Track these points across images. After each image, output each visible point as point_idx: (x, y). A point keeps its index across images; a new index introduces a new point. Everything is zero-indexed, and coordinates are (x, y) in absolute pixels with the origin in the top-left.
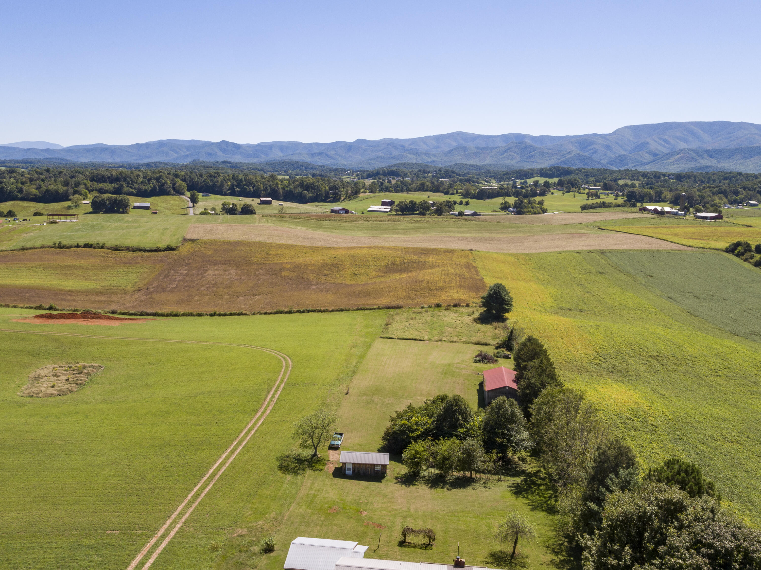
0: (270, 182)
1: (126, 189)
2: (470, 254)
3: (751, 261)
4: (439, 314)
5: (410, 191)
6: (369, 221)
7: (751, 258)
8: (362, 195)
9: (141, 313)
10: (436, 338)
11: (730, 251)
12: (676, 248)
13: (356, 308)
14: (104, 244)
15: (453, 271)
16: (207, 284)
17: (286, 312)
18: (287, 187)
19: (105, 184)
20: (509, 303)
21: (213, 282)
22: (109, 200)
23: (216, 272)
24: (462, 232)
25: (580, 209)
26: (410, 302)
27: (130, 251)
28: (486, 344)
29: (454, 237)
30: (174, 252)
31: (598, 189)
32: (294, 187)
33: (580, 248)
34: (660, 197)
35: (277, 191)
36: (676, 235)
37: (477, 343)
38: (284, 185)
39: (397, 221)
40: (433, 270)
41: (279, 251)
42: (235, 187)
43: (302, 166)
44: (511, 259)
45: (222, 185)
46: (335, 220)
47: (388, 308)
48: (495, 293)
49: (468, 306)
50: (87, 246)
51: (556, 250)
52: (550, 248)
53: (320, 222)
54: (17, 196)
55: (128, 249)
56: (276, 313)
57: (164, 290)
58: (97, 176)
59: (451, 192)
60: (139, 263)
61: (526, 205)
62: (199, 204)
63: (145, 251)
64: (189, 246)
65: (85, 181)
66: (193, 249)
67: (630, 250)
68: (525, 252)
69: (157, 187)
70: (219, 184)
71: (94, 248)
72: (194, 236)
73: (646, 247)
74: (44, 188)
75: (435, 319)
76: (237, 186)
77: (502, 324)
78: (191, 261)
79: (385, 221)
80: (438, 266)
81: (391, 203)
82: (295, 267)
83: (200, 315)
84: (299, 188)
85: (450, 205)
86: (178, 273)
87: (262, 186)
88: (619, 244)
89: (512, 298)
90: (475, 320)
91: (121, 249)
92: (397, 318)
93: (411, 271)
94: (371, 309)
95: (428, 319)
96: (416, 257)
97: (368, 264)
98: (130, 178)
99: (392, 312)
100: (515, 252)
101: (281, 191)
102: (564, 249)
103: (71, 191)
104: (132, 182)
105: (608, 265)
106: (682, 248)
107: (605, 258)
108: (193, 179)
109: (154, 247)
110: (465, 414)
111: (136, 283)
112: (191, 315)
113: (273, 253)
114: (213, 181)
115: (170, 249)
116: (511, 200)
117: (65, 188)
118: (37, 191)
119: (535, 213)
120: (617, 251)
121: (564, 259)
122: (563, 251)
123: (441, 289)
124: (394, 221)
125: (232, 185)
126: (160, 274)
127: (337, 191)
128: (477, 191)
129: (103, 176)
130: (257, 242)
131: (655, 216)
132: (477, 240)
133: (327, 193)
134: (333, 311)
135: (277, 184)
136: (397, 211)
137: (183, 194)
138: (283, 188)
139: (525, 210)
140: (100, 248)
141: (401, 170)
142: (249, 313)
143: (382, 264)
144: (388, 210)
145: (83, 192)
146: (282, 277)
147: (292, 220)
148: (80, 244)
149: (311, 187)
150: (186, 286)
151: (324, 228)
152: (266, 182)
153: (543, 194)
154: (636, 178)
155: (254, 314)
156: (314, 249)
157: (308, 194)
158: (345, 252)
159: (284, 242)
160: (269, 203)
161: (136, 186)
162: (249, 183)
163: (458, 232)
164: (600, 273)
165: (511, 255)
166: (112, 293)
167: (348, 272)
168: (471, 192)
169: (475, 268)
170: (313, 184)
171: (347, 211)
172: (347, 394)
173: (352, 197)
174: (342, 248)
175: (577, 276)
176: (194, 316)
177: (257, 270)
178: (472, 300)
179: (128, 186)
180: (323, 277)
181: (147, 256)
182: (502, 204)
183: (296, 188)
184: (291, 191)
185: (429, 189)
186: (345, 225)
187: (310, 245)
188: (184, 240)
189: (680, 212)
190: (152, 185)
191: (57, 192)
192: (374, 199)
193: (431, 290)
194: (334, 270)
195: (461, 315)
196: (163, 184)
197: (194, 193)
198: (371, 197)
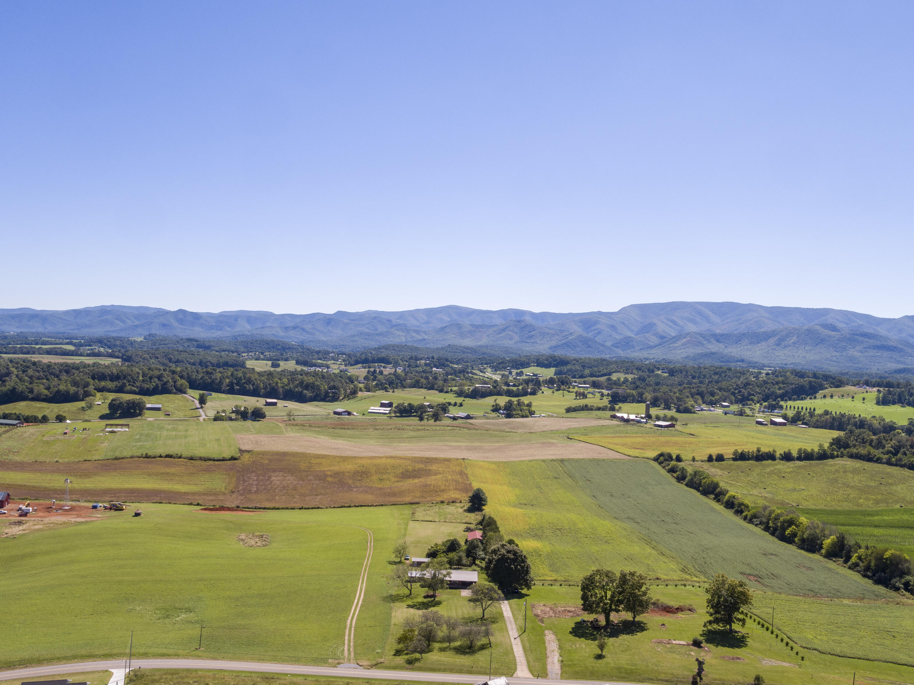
0: (269, 380)
1: (128, 388)
2: (463, 463)
3: (667, 468)
4: (443, 507)
5: (405, 387)
8: (360, 394)
10: (443, 521)
11: (656, 459)
12: (619, 457)
13: (390, 504)
14: (181, 455)
15: (450, 477)
16: (278, 487)
18: (286, 385)
20: (485, 500)
21: (281, 486)
23: (278, 478)
24: (456, 441)
25: (565, 411)
26: (424, 500)
28: (471, 524)
29: (451, 446)
30: (237, 461)
31: (587, 387)
32: (294, 387)
33: (546, 457)
34: (642, 398)
35: (276, 390)
37: (466, 523)
38: (283, 383)
40: (437, 477)
41: (318, 461)
42: (235, 385)
43: (279, 345)
44: (493, 466)
45: (221, 383)
46: (348, 429)
47: (412, 504)
48: (477, 494)
49: (461, 502)
50: (168, 456)
51: (529, 458)
52: (525, 457)
53: (337, 431)
54: (28, 396)
55: (201, 459)
56: (341, 507)
57: (251, 492)
60: (215, 470)
61: (515, 407)
62: (208, 405)
63: (214, 460)
64: (247, 457)
66: (251, 459)
67: (583, 459)
68: (505, 460)
69: (159, 385)
70: (217, 381)
71: (174, 458)
72: (247, 448)
73: (596, 456)
75: (441, 510)
76: (237, 384)
77: (480, 513)
78: (255, 469)
80: (440, 473)
81: (390, 405)
82: (335, 474)
83: (293, 509)
84: (299, 387)
85: (444, 408)
86: (250, 478)
87: (262, 385)
88: (577, 454)
89: (487, 497)
90: (465, 511)
92: (418, 510)
93: (420, 477)
94: (400, 504)
95: (437, 510)
96: (423, 466)
97: (389, 471)
99: (414, 506)
100: (497, 460)
101: (281, 390)
102: (535, 458)
105: (563, 472)
106: (623, 457)
107: (563, 466)
109: (220, 457)
110: (459, 545)
111: (226, 486)
112: (287, 508)
113: (314, 462)
114: (211, 378)
115: (233, 459)
116: (502, 401)
118: (48, 392)
119: (523, 417)
121: (533, 467)
122: (533, 460)
123: (443, 491)
124: (399, 429)
125: (231, 382)
126: (238, 480)
127: (336, 390)
128: (471, 389)
130: (299, 453)
131: (622, 423)
132: (468, 449)
133: (327, 393)
134: (376, 506)
135: (276, 381)
136: (395, 412)
137: (185, 393)
138: (283, 387)
139: (514, 413)
140: (179, 458)
141: (392, 355)
142: (324, 507)
143: (399, 471)
144: (387, 412)
146: (327, 481)
148: (162, 455)
149: (311, 387)
151: (342, 437)
152: (264, 379)
153: (534, 393)
154: (630, 371)
155: (327, 508)
156: (344, 459)
157: (308, 394)
158: (369, 461)
160: (275, 404)
161: (138, 384)
162: (249, 381)
163: (453, 441)
164: (556, 478)
165: (494, 463)
167: (374, 478)
168: (465, 391)
169: (466, 475)
170: (312, 384)
171: (349, 413)
173: (351, 397)
174: (364, 458)
175: (538, 480)
176: (289, 509)
177: (308, 476)
178: (463, 498)
179: (129, 385)
180: (358, 482)
181: (218, 465)
182: (493, 406)
183: (296, 386)
184: (290, 390)
185: (424, 386)
187: (339, 455)
188: (241, 451)
189: (642, 420)
190: (155, 384)
191: (68, 392)
192: (372, 399)
193: (437, 492)
194: (364, 476)
195: (457, 507)
196: (165, 383)
197: (203, 394)
198: (370, 397)
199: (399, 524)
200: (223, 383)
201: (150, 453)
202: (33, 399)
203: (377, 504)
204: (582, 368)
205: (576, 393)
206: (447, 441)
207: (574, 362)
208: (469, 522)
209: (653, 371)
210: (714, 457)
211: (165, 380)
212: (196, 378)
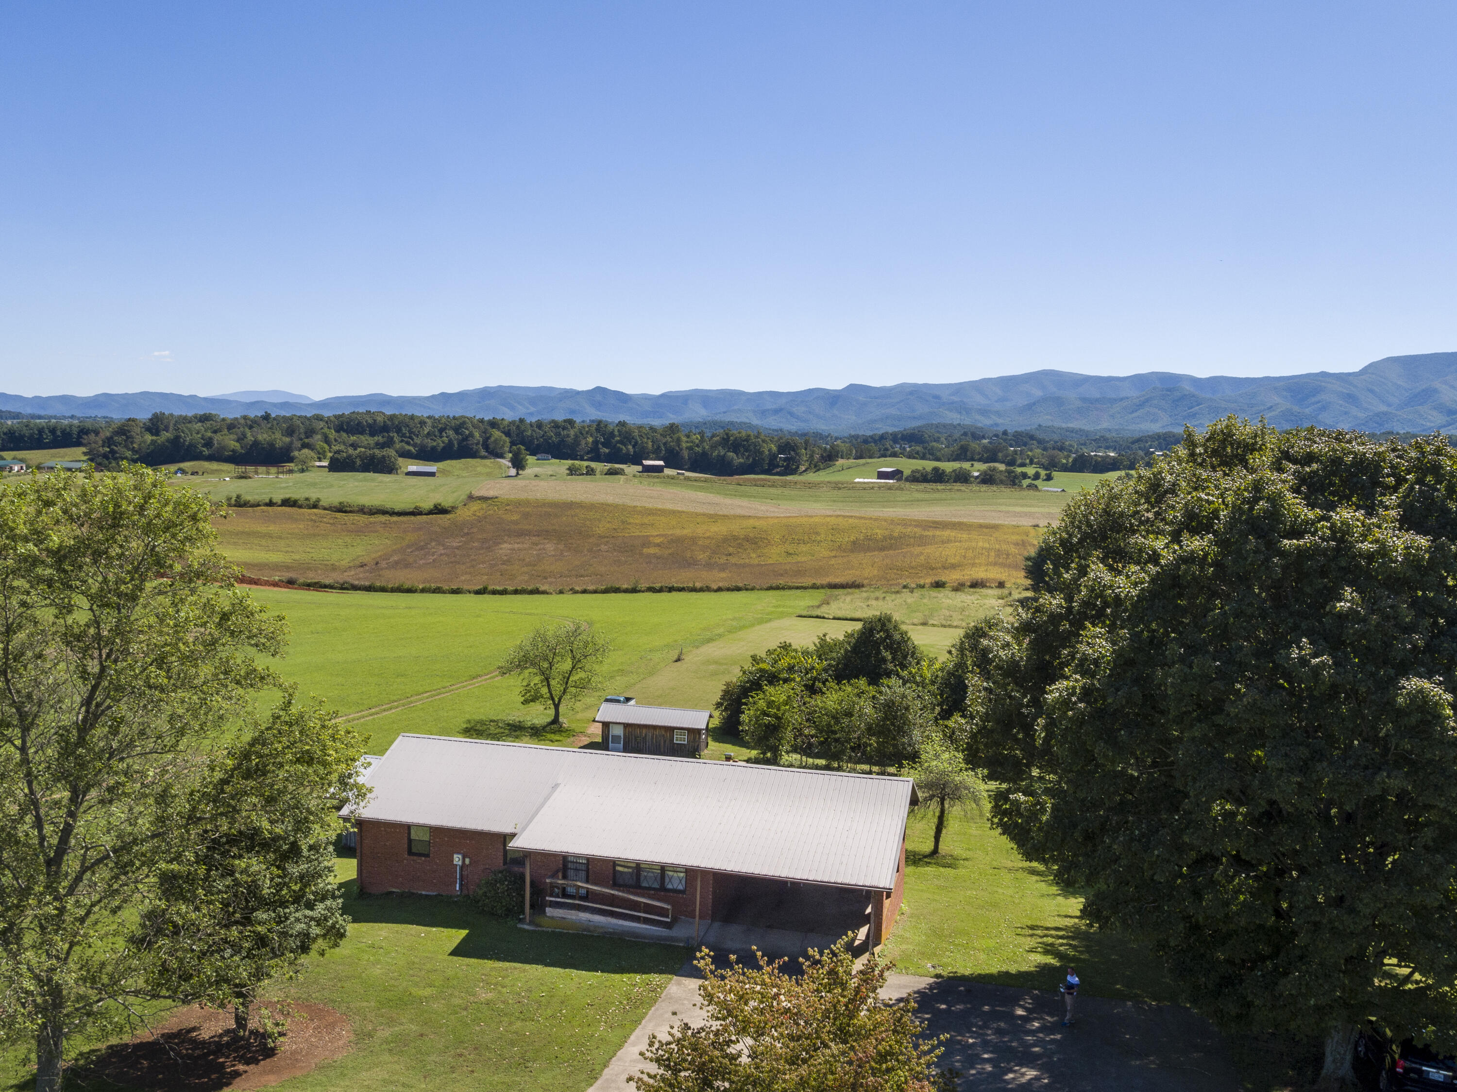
0: (665, 436)
2: (1032, 531)
4: (937, 595)
5: (938, 458)
8: (840, 462)
13: (769, 587)
14: (318, 500)
15: (987, 546)
16: (493, 560)
17: (626, 591)
18: (698, 446)
19: (362, 437)
21: (505, 558)
22: (360, 456)
23: (516, 546)
24: (1022, 506)
26: (881, 582)
27: (364, 513)
30: (448, 516)
32: (712, 447)
35: (678, 453)
38: (692, 442)
39: (896, 489)
40: (946, 546)
41: (647, 520)
42: (600, 446)
45: (576, 442)
47: (834, 587)
49: (1001, 585)
50: (286, 503)
53: (743, 488)
54: (201, 452)
55: (362, 510)
56: (606, 591)
57: (407, 566)
58: (348, 423)
59: (1019, 461)
60: (376, 532)
62: (528, 471)
63: (393, 513)
64: (475, 508)
65: (326, 430)
66: (482, 512)
69: (455, 442)
70: (570, 440)
71: (300, 507)
72: (490, 493)
74: (250, 437)
75: (925, 601)
76: (604, 445)
78: (475, 530)
80: (958, 542)
82: (671, 541)
83: (456, 592)
84: (720, 448)
86: (443, 545)
87: (650, 443)
91: (348, 509)
92: (845, 598)
94: (797, 588)
95: (911, 600)
96: (916, 531)
97: (819, 538)
98: (408, 426)
99: (838, 591)
101: (686, 454)
103: (298, 444)
104: (411, 432)
108: (524, 431)
109: (410, 507)
110: (901, 652)
111: (359, 556)
112: (438, 590)
113: (636, 521)
114: (560, 434)
115: (439, 510)
117: (288, 440)
118: (237, 444)
125: (596, 442)
126: (408, 546)
127: (792, 453)
128: (1071, 460)
129: (359, 424)
133: (773, 457)
134: (720, 590)
135: (679, 440)
137: (501, 456)
138: (690, 449)
140: (310, 508)
142: (553, 592)
143: (846, 539)
145: (318, 447)
146: (642, 554)
147: (690, 483)
148: (274, 501)
149: (744, 446)
150: (452, 562)
152: (659, 437)
156: (714, 518)
157: (738, 460)
159: (660, 506)
160: (658, 469)
161: (418, 441)
162: (628, 439)
163: (1016, 505)
166: (309, 569)
167: (774, 550)
168: (1060, 462)
170: (747, 440)
172: (678, 660)
173: (822, 466)
174: (770, 517)
176: (444, 592)
177: (597, 545)
179: (402, 441)
181: (398, 523)
183: (714, 447)
184: (704, 454)
186: (793, 493)
187: (712, 512)
188: (470, 498)
190: (446, 439)
191: (272, 445)
192: (863, 468)
193: (931, 568)
194: (747, 545)
195: (983, 596)
196: (466, 438)
197: (519, 449)
198: (858, 466)
200: (579, 444)
202: (210, 458)
203: (721, 584)
206: (1002, 505)
211: (467, 432)
212: (532, 436)
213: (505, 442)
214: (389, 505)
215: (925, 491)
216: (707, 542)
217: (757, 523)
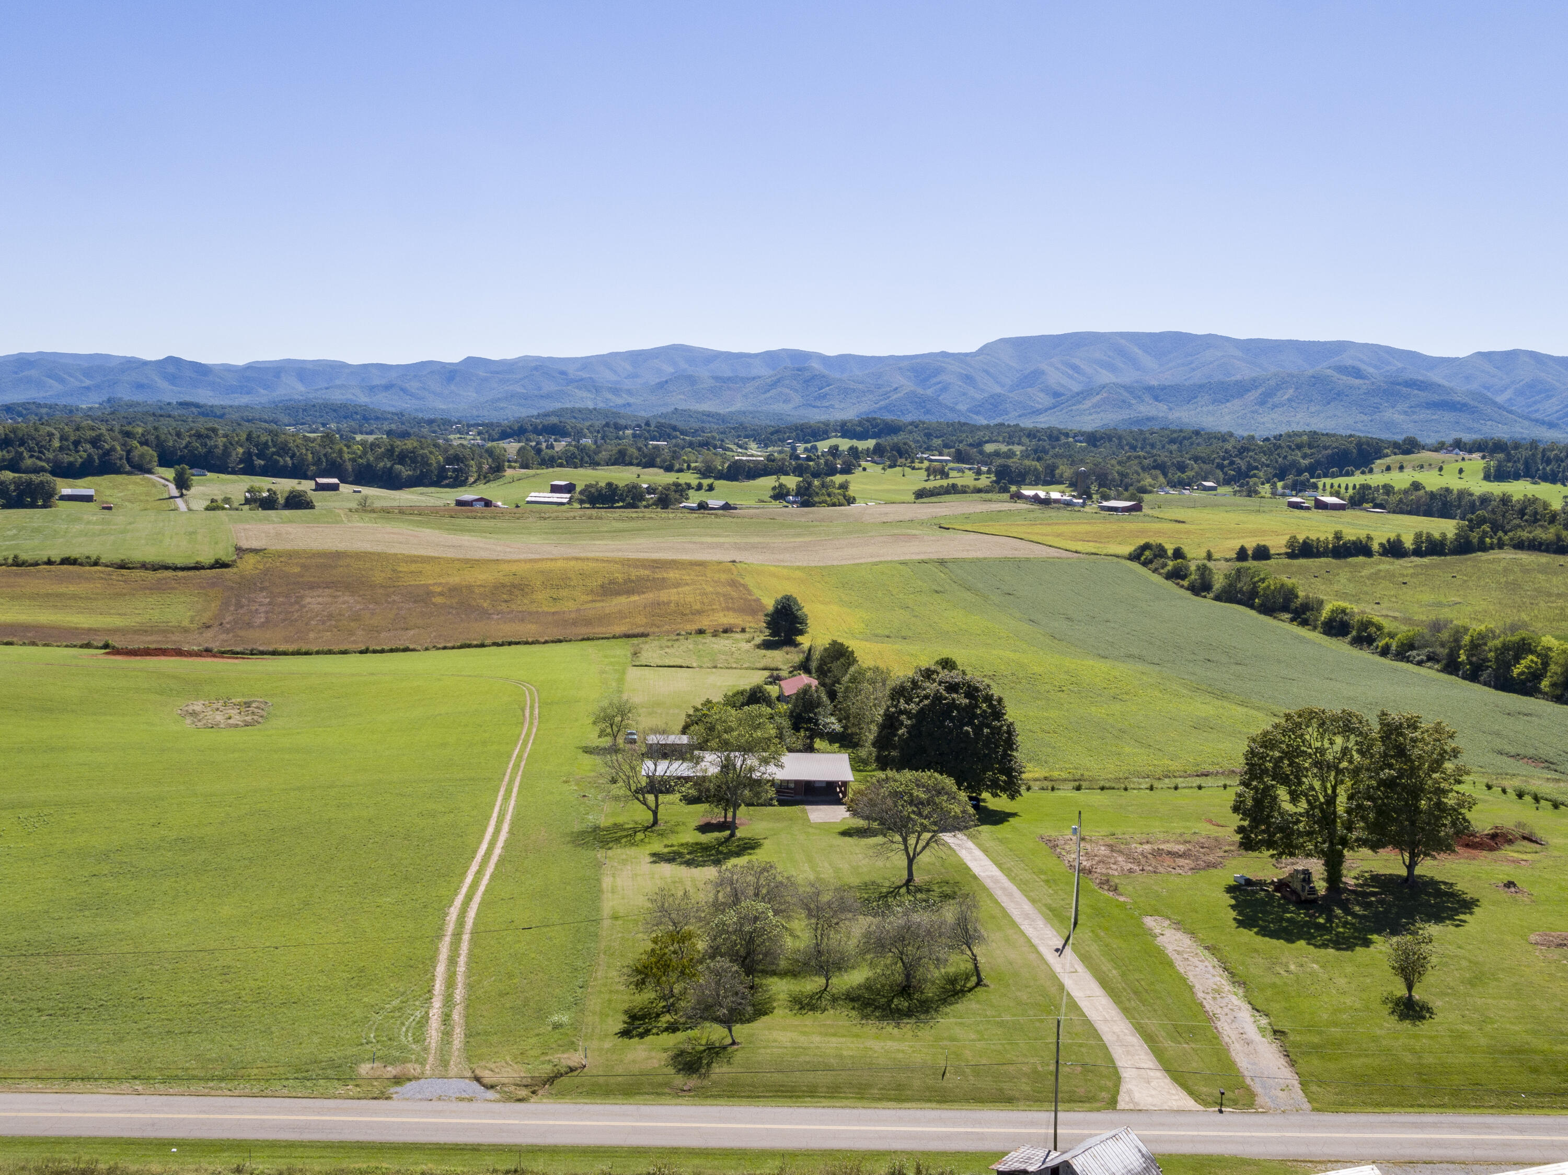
0: (324, 447)
1: (31, 462)
2: (733, 567)
3: (1162, 571)
4: (704, 641)
5: (598, 464)
6: (545, 519)
7: (1163, 568)
8: (509, 472)
9: (252, 650)
10: (710, 665)
11: (1135, 557)
12: (1056, 555)
13: (580, 637)
14: (99, 558)
15: (711, 589)
16: (317, 616)
17: (477, 646)
18: (361, 457)
20: (803, 622)
21: (325, 613)
22: (14, 483)
23: (320, 599)
24: (712, 535)
25: (913, 496)
26: (657, 630)
27: (147, 569)
28: (777, 669)
29: (702, 543)
31: (946, 461)
32: (376, 459)
33: (907, 557)
35: (338, 461)
36: (1059, 535)
37: (765, 669)
38: (354, 453)
39: (596, 518)
40: (680, 589)
41: (413, 567)
42: (255, 458)
44: (798, 574)
45: (226, 454)
46: (484, 518)
47: (629, 636)
48: (783, 607)
49: (743, 630)
50: (66, 561)
51: (870, 560)
52: (860, 558)
55: (144, 566)
56: (461, 647)
57: (248, 625)
59: (677, 466)
60: (175, 588)
61: (817, 490)
62: (194, 490)
63: (176, 569)
64: (252, 560)
66: (262, 565)
67: (985, 559)
68: (821, 564)
69: (96, 457)
70: (219, 451)
71: (81, 564)
72: (255, 544)
73: (1010, 554)
75: (700, 647)
76: (260, 456)
77: (795, 648)
78: (268, 584)
79: (574, 518)
80: (687, 584)
81: (569, 488)
82: (450, 590)
84: (386, 459)
85: (681, 490)
86: (255, 601)
87: (309, 455)
88: (968, 550)
90: (758, 647)
91: (130, 565)
92: (646, 646)
93: (643, 593)
94: (602, 638)
95: (691, 647)
96: (647, 572)
97: (572, 583)
98: (34, 438)
99: (635, 641)
100: (805, 564)
101: (353, 467)
102: (882, 559)
104: (40, 447)
105: (948, 581)
106: (1065, 554)
107: (945, 570)
109: (191, 562)
111: (192, 616)
112: (330, 652)
113: (405, 570)
114: (206, 445)
115: (220, 564)
116: (791, 482)
119: (834, 505)
120: (964, 560)
121: (883, 573)
122: (881, 562)
123: (699, 612)
124: (590, 518)
125: (248, 454)
126: (226, 604)
127: (461, 465)
128: (726, 465)
131: (1037, 506)
132: (738, 547)
133: (442, 470)
134: (546, 642)
135: (339, 451)
136: (581, 502)
137: (150, 471)
138: (355, 461)
139: (816, 499)
140: (92, 565)
141: (570, 423)
142: (419, 648)
143: (595, 583)
144: (565, 501)
146: (435, 605)
148: (53, 560)
149: (411, 458)
150: (284, 619)
151: (469, 531)
152: (318, 448)
153: (847, 470)
154: (1015, 440)
155: (427, 649)
156: (471, 563)
157: (405, 473)
158: (528, 566)
159: (415, 553)
161: (50, 455)
162: (284, 450)
163: (706, 535)
164: (937, 592)
165: (798, 568)
167: (540, 596)
168: (716, 468)
169: (745, 586)
170: (413, 452)
171: (488, 503)
173: (491, 477)
174: (519, 561)
175: (901, 596)
176: (334, 653)
177: (388, 595)
178: (749, 624)
180: (503, 604)
181: (184, 578)
182: (774, 488)
183: (380, 459)
184: (370, 466)
185: (635, 461)
187: (461, 556)
188: (240, 550)
189: (1075, 501)
190: (85, 455)
192: (533, 480)
193: (685, 615)
194: (517, 592)
195: (737, 641)
196: (108, 453)
197: (183, 469)
198: (528, 477)
199: (602, 672)
200: (230, 456)
201: (23, 556)
203: (547, 638)
204: (925, 439)
205: (927, 469)
206: (694, 535)
207: (910, 427)
208: (772, 666)
209: (1058, 439)
210: (1250, 552)
211: (107, 447)
212: (174, 447)
213: (152, 456)
214: (169, 561)
215: (621, 519)
216: (482, 589)
217: (514, 568)
